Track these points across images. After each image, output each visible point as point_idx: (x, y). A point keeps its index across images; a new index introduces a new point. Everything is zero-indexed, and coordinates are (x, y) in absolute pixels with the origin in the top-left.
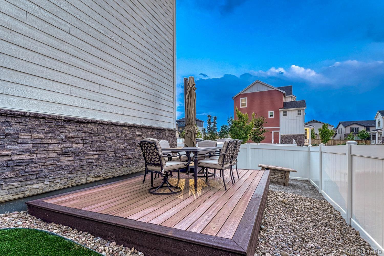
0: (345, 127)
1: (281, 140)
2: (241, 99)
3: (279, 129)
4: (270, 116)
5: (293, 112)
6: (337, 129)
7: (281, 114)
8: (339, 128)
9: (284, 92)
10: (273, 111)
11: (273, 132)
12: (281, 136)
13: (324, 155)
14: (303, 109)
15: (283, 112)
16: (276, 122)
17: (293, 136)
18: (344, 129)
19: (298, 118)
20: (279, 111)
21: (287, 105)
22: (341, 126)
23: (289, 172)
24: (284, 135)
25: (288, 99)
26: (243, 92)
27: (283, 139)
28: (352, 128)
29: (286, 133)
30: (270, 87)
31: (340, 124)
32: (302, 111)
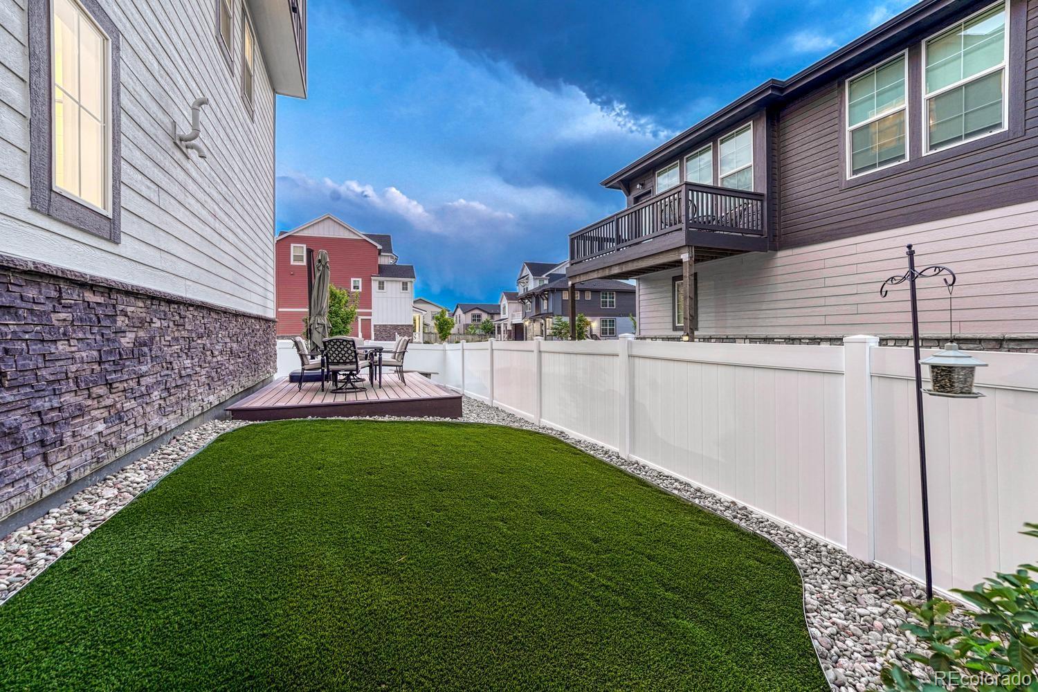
0: (465, 313)
1: (375, 334)
2: (292, 245)
3: (370, 314)
4: (354, 287)
5: (394, 284)
6: (453, 315)
7: (375, 285)
8: (456, 314)
9: (380, 247)
10: (360, 280)
11: (360, 318)
12: (375, 326)
13: (466, 353)
14: (411, 282)
15: (377, 283)
16: (366, 300)
17: (395, 327)
18: (463, 316)
19: (403, 295)
20: (371, 280)
21: (383, 271)
22: (459, 311)
23: (430, 374)
24: (380, 326)
25: (385, 260)
26: (297, 232)
27: (378, 333)
28: (474, 316)
29: (382, 322)
30: (354, 233)
31: (457, 307)
32: (409, 284)
